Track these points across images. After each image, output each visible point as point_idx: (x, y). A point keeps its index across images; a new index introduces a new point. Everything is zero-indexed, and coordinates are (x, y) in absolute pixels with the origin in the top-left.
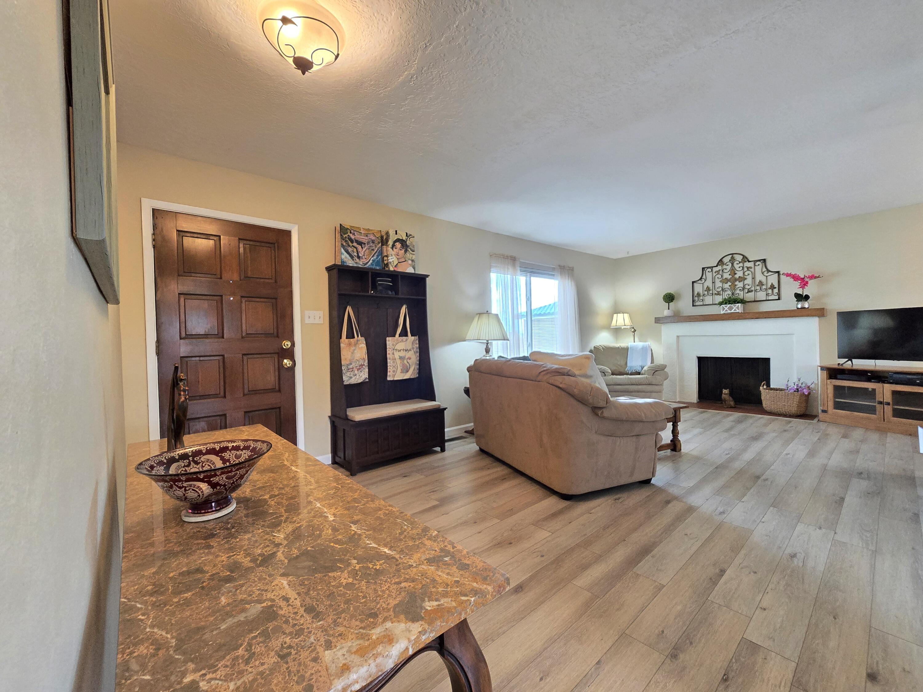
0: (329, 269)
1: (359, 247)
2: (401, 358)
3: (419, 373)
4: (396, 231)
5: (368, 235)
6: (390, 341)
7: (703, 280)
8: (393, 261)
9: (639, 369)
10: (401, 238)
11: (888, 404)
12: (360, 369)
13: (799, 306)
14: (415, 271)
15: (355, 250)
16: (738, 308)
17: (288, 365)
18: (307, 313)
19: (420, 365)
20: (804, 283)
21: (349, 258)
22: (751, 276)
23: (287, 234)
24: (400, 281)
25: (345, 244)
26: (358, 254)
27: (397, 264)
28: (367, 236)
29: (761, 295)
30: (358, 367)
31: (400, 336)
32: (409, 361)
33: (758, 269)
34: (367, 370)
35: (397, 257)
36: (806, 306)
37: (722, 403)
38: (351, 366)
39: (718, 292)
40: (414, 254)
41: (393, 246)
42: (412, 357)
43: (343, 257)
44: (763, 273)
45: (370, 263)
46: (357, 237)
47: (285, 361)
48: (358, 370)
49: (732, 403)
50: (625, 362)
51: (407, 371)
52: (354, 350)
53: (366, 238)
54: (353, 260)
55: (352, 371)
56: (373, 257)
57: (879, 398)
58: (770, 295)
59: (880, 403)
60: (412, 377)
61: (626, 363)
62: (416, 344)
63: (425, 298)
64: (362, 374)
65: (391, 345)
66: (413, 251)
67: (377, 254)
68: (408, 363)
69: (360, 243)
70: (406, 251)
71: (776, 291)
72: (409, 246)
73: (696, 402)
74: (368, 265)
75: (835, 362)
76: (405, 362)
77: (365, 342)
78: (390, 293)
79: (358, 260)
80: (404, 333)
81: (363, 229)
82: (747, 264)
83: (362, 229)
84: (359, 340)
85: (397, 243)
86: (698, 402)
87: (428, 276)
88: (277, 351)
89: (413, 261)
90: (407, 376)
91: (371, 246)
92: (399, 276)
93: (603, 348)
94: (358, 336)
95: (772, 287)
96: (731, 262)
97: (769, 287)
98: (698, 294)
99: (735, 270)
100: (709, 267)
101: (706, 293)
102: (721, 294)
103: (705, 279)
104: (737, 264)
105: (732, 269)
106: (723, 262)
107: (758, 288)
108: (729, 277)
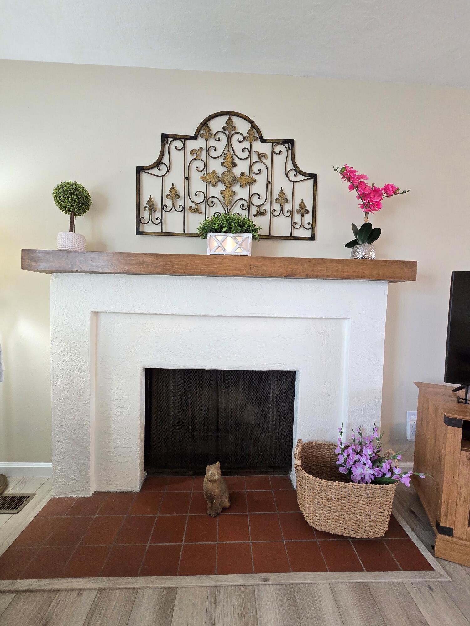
7: (164, 169)
16: (244, 245)
22: (263, 176)
29: (282, 225)
33: (280, 162)
39: (196, 204)
44: (287, 174)
58: (297, 226)
82: (258, 146)
95: (303, 210)
96: (227, 133)
97: (296, 207)
98: (150, 202)
99: (234, 156)
100: (178, 137)
101: (169, 203)
102: (204, 211)
103: (168, 165)
104: (238, 140)
105: (229, 151)
106: (209, 129)
107: (277, 207)
108: (221, 170)
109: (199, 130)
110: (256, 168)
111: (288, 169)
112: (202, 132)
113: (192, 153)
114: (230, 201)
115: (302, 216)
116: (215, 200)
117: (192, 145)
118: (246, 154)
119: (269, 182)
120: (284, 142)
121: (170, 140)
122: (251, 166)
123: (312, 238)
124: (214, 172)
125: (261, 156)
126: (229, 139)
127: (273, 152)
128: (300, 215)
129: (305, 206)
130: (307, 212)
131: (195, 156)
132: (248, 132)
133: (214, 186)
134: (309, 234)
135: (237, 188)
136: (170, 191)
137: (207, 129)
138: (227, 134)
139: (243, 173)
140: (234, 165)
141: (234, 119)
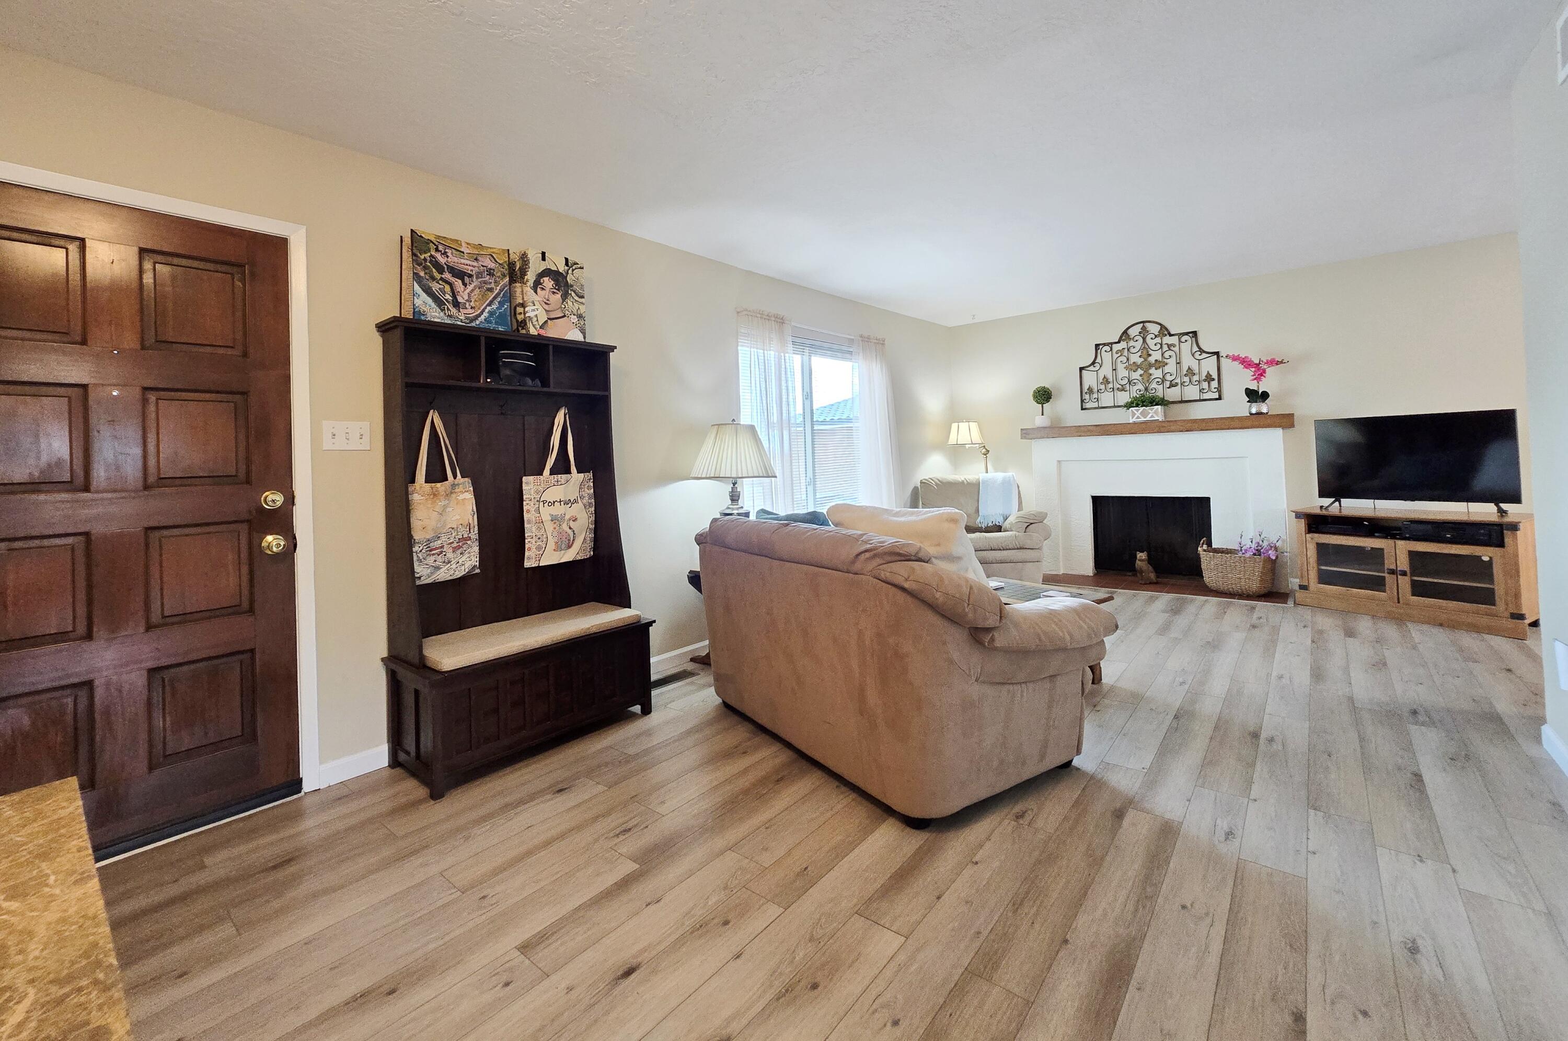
0: (384, 328)
1: (458, 283)
2: (554, 519)
3: (595, 549)
4: (543, 254)
5: (479, 258)
6: (530, 484)
7: (1097, 366)
8: (536, 316)
9: (998, 520)
10: (554, 268)
11: (1404, 573)
12: (459, 547)
13: (1254, 411)
14: (585, 338)
15: (447, 288)
16: (1156, 413)
17: (275, 549)
18: (327, 426)
19: (596, 531)
20: (1260, 373)
21: (433, 305)
22: (1173, 359)
23: (279, 246)
24: (551, 358)
25: (422, 274)
26: (454, 295)
27: (546, 322)
28: (476, 259)
29: (1192, 392)
30: (455, 545)
31: (552, 472)
32: (572, 524)
33: (1187, 347)
34: (476, 549)
35: (546, 307)
36: (1264, 410)
37: (1135, 575)
38: (438, 543)
39: (1123, 385)
40: (582, 303)
41: (537, 284)
42: (577, 516)
43: (418, 302)
44: (1193, 355)
45: (483, 317)
46: (453, 259)
47: (270, 538)
48: (455, 550)
49: (1152, 576)
50: (974, 508)
51: (569, 547)
52: (445, 507)
53: (475, 264)
54: (442, 310)
55: (441, 552)
56: (489, 305)
57: (1389, 564)
58: (1205, 391)
59: (1392, 572)
60: (579, 558)
61: (977, 511)
62: (589, 488)
63: (606, 393)
64: (464, 558)
65: (532, 492)
66: (582, 297)
67: (499, 299)
68: (570, 528)
69: (461, 275)
70: (565, 297)
71: (1214, 384)
72: (572, 286)
73: (1091, 574)
74: (478, 322)
75: (1317, 503)
76: (565, 527)
77: (472, 489)
78: (529, 381)
79: (454, 311)
80: (562, 467)
81: (468, 244)
82: (1167, 340)
83: (463, 244)
84: (458, 485)
85: (546, 279)
86: (1095, 575)
87: (613, 348)
88: (245, 516)
89: (580, 317)
90: (568, 556)
91: (485, 283)
92: (551, 347)
93: (937, 485)
94: (455, 477)
95: (1209, 378)
96: (1142, 335)
97: (1203, 377)
98: (1090, 388)
99: (1149, 350)
100: (1107, 344)
101: (1102, 387)
102: (1128, 388)
103: (1100, 363)
104: (1152, 339)
105: (1144, 347)
106: (1129, 336)
107: (1186, 379)
108: (1140, 361)
109: (1121, 337)
110: (1166, 355)
111: (1194, 352)
112: (1124, 338)
113: (1117, 353)
114: (1148, 381)
115: (1209, 383)
116: (1135, 381)
117: (1116, 347)
118: (1159, 346)
119: (1178, 363)
120: (1189, 333)
121: (1101, 347)
122: (1162, 355)
123: (1220, 398)
124: (1134, 363)
125: (1170, 346)
126: (1144, 339)
127: (1180, 341)
128: (1207, 383)
129: (1211, 376)
130: (1213, 380)
131: (1119, 354)
132: (1159, 332)
133: (1134, 371)
134: (1216, 396)
135: (1152, 371)
136: (1103, 380)
137: (1127, 336)
139: (1157, 360)
140: (1150, 355)
141: (1147, 325)
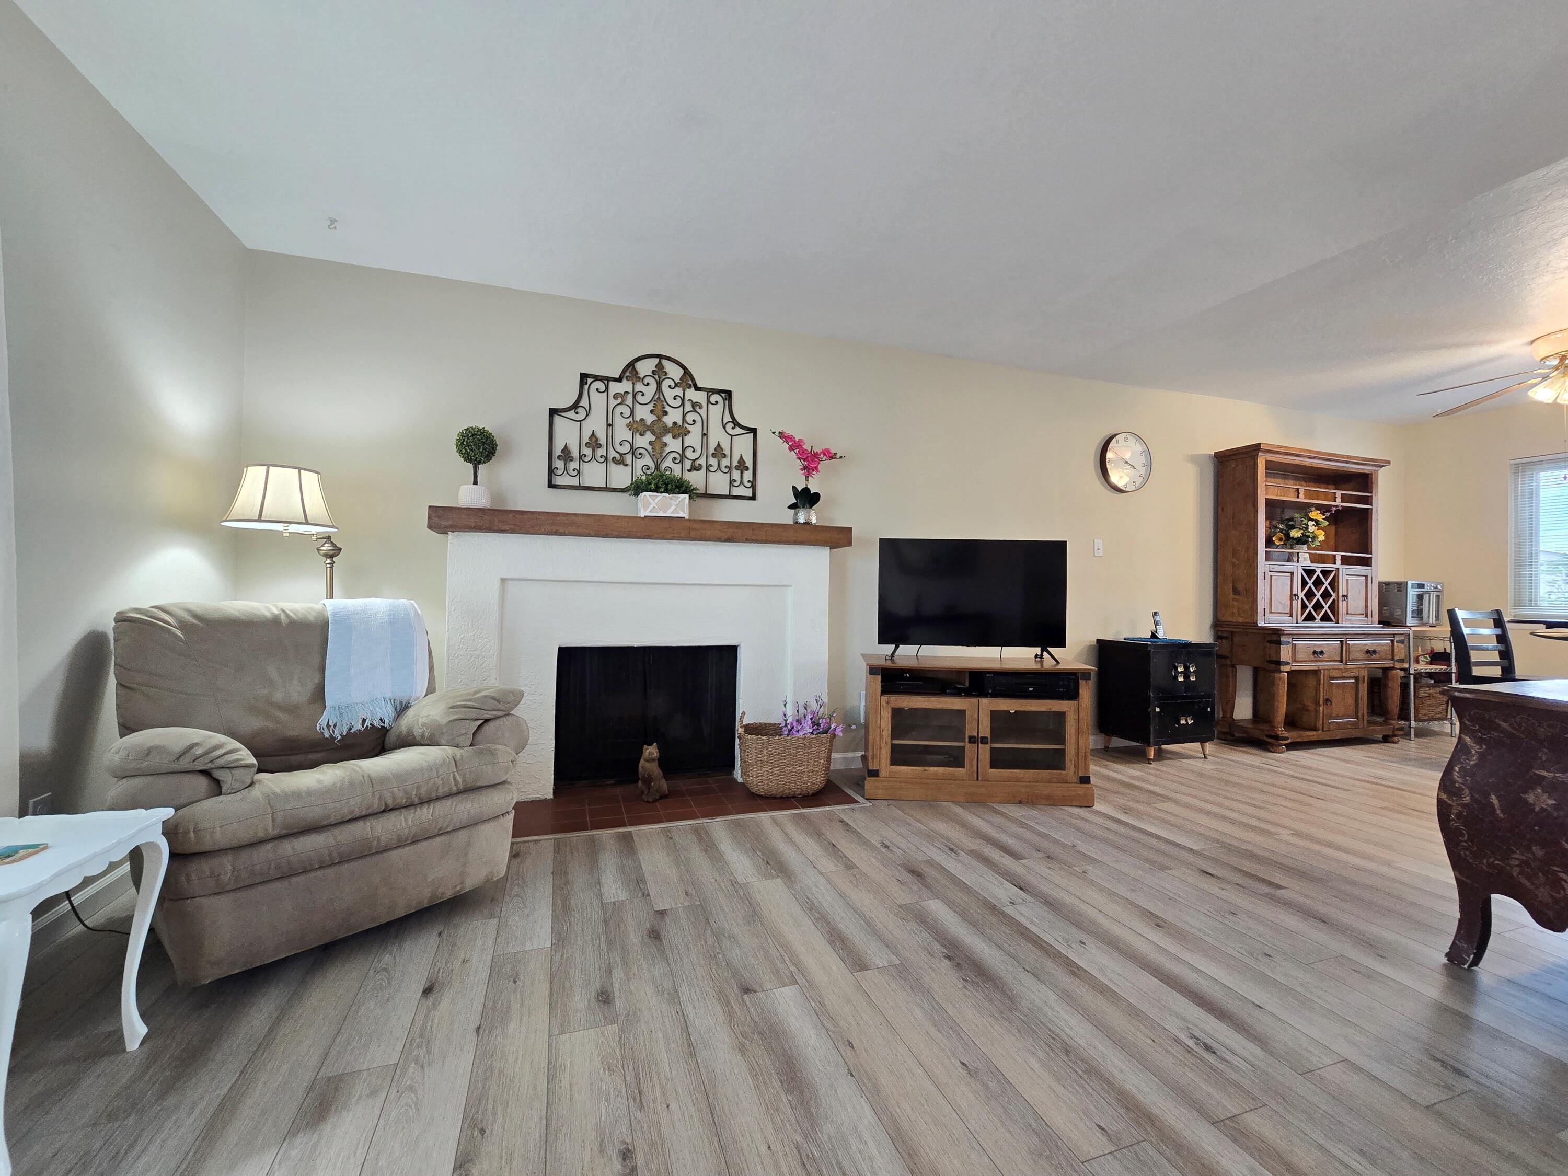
7: (582, 414)
11: (984, 740)
13: (801, 520)
16: (680, 506)
20: (813, 467)
22: (698, 426)
29: (719, 483)
33: (716, 412)
36: (814, 520)
39: (621, 455)
44: (724, 427)
50: (310, 687)
57: (970, 731)
58: (736, 484)
59: (973, 740)
61: (319, 695)
82: (691, 394)
86: (555, 802)
93: (183, 625)
95: (742, 466)
96: (656, 377)
97: (735, 463)
98: (566, 450)
99: (665, 403)
100: (600, 378)
101: (588, 451)
102: (629, 461)
103: (588, 409)
104: (670, 386)
105: (659, 398)
106: (637, 373)
107: (713, 461)
108: (650, 419)
109: (624, 371)
110: (689, 418)
111: (725, 421)
112: (628, 374)
113: (616, 397)
114: (661, 453)
115: (742, 473)
116: (643, 451)
117: (615, 388)
118: (679, 402)
119: (704, 435)
120: (719, 392)
121: (590, 380)
122: (684, 416)
123: (753, 498)
124: (642, 420)
125: (695, 405)
126: (659, 384)
127: (709, 402)
128: (739, 472)
129: (745, 462)
130: (747, 469)
131: (620, 400)
132: (681, 379)
133: (641, 435)
134: (749, 493)
135: (668, 439)
136: (590, 438)
137: (635, 372)
138: (658, 379)
139: (675, 423)
140: (666, 413)
141: (664, 362)
